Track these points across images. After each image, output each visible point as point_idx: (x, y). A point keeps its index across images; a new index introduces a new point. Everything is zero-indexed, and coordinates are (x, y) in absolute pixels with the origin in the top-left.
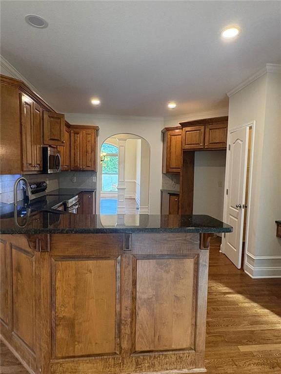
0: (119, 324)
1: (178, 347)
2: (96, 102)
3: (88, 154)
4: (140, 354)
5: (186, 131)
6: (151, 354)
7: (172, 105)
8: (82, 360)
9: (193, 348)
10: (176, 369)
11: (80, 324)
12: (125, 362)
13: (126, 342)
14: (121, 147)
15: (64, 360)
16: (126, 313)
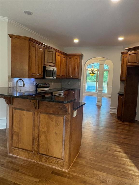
0: (34, 139)
1: (56, 157)
2: (76, 41)
3: (75, 70)
4: (41, 155)
5: (129, 54)
6: (46, 156)
7: (121, 39)
8: (21, 150)
9: (63, 159)
10: (55, 166)
11: (21, 135)
12: (36, 156)
13: (36, 148)
14: (101, 65)
15: (15, 148)
16: (36, 135)
